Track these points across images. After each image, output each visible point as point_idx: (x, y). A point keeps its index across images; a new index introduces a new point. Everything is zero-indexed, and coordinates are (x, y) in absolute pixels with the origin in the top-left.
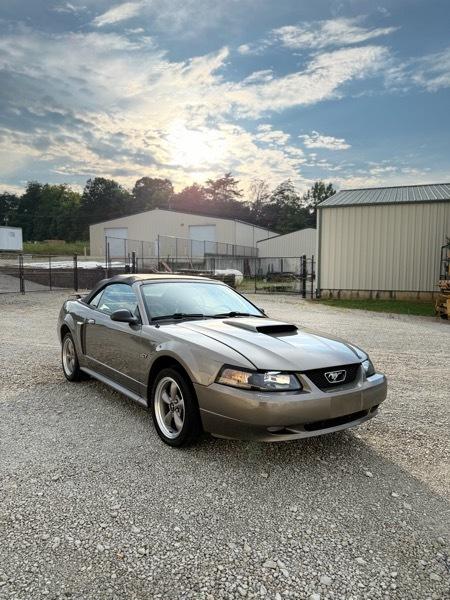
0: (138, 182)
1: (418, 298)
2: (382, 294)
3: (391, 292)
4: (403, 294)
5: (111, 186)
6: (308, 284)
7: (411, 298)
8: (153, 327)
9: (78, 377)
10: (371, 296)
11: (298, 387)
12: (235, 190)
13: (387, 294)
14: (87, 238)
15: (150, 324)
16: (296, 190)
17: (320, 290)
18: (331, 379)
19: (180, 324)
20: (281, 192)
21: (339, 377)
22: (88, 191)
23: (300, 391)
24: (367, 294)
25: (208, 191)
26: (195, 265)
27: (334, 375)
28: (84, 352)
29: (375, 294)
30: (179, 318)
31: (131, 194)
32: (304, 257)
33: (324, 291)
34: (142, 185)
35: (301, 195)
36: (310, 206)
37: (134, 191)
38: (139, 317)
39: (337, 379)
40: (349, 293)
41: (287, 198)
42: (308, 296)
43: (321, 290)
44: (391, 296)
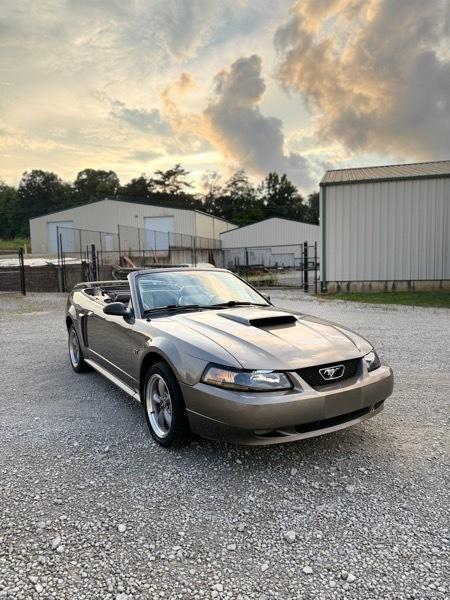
0: (80, 174)
1: (441, 287)
2: (399, 285)
3: (409, 281)
4: (423, 284)
5: (50, 179)
6: (311, 274)
7: (433, 287)
8: (144, 321)
9: (83, 369)
10: (386, 287)
11: (288, 385)
12: (186, 181)
13: (405, 285)
14: (27, 235)
15: (143, 317)
16: (249, 180)
17: (325, 283)
18: (327, 376)
19: (172, 317)
20: (234, 183)
21: (336, 374)
22: (24, 184)
23: (291, 390)
24: (382, 285)
25: (157, 182)
26: (159, 259)
27: (330, 371)
28: (86, 345)
29: (390, 285)
30: (173, 310)
31: (72, 186)
32: (306, 244)
33: (331, 284)
34: (84, 177)
35: (255, 187)
36: (265, 198)
37: (76, 183)
38: (132, 310)
39: (335, 375)
40: (361, 284)
41: (241, 189)
42: (311, 290)
43: (327, 282)
44: (410, 285)
